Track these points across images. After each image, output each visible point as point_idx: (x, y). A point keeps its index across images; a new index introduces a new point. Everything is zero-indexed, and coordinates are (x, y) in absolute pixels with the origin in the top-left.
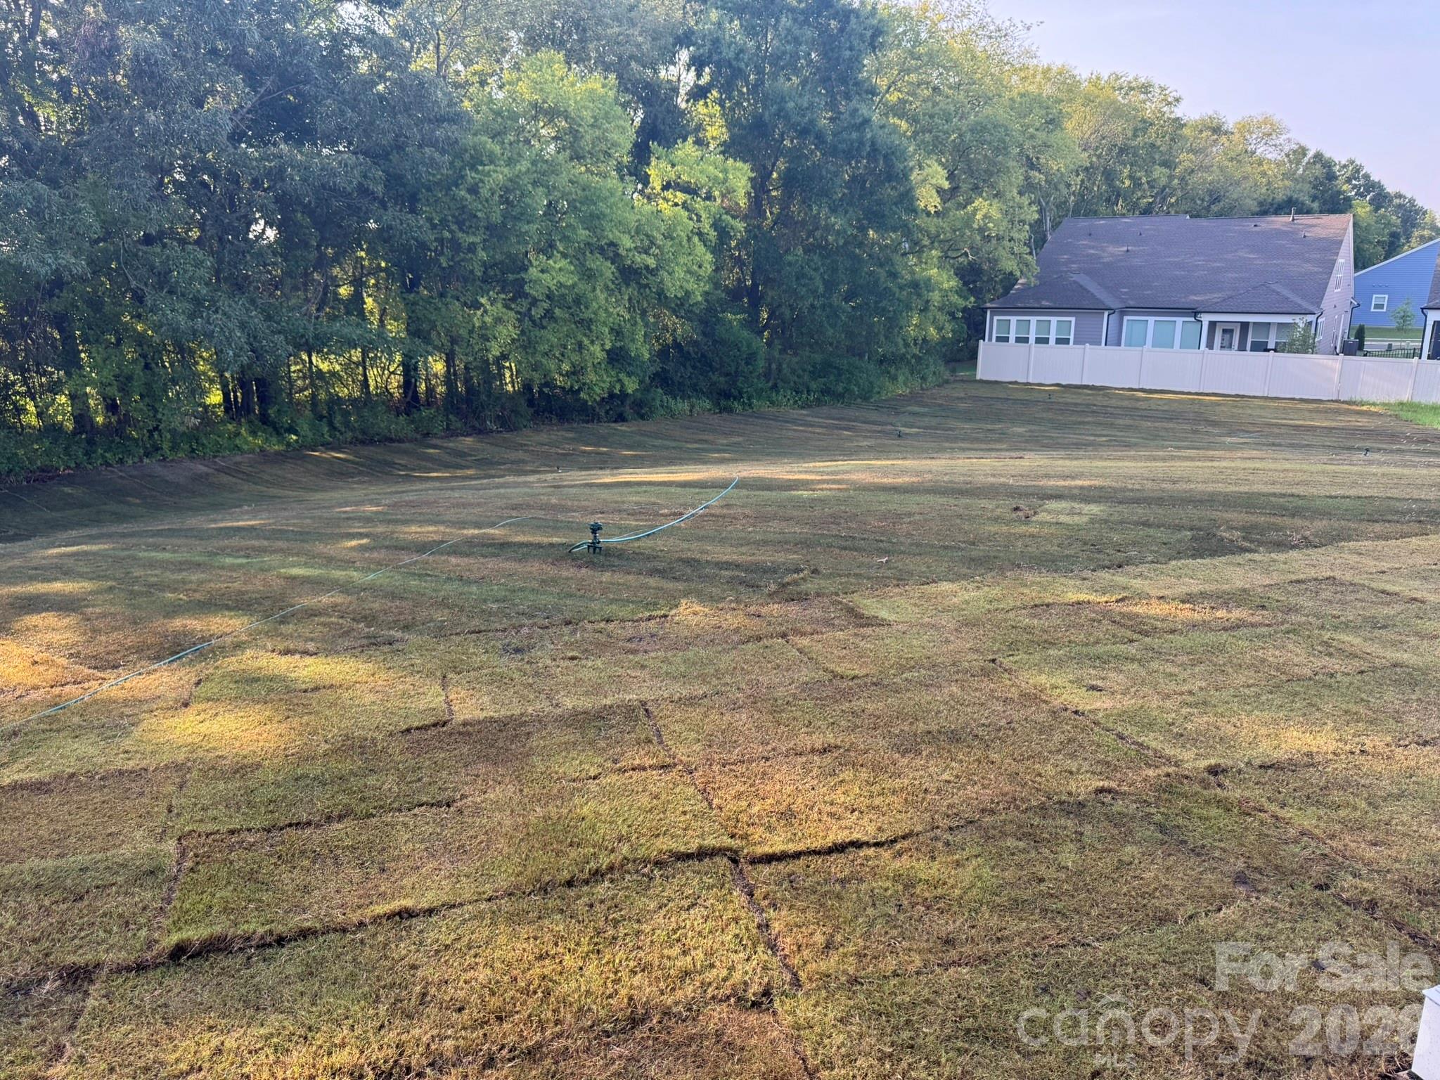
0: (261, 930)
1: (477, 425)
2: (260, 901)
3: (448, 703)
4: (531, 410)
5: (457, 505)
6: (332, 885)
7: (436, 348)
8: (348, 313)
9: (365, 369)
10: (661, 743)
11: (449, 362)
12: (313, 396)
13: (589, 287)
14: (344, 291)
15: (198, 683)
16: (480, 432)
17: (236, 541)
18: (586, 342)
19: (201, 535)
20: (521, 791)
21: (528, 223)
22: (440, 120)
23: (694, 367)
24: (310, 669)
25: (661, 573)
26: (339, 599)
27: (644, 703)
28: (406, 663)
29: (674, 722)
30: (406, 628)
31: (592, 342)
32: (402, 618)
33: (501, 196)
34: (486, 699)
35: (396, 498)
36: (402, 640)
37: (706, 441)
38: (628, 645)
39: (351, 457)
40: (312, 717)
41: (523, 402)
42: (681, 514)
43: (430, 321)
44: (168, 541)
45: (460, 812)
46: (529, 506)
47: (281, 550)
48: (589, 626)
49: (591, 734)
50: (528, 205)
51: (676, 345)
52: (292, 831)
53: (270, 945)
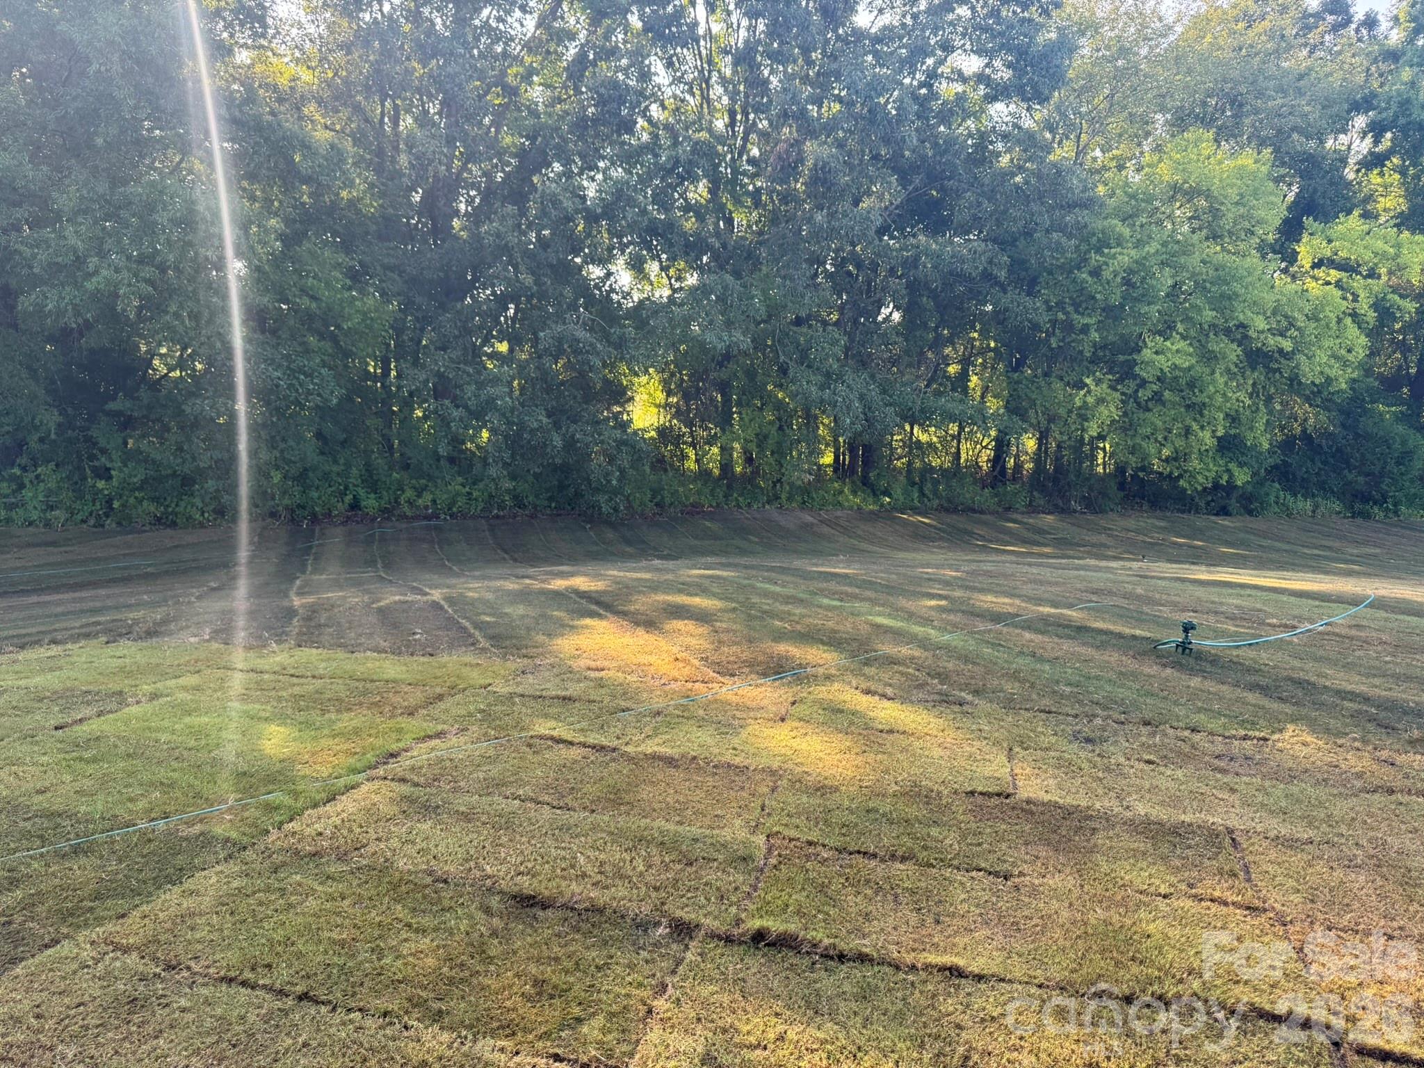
0: (826, 941)
1: (1061, 504)
2: (828, 914)
3: (1014, 776)
4: (1122, 494)
5: (1035, 581)
6: (890, 920)
7: (1031, 425)
8: (954, 390)
9: (959, 442)
10: (1249, 880)
11: (1042, 440)
12: (910, 464)
13: (1208, 370)
14: (953, 369)
15: (793, 703)
16: (1063, 511)
17: (833, 586)
18: (1195, 427)
19: (807, 576)
20: (1082, 886)
21: (1149, 304)
22: (1071, 206)
23: (1325, 463)
24: (887, 712)
25: (1264, 690)
26: (917, 653)
27: (1230, 831)
28: (974, 727)
29: (1266, 860)
30: (976, 692)
31: (1202, 428)
32: (973, 682)
33: (1123, 278)
34: (1051, 781)
35: (974, 566)
36: (971, 703)
37: (1330, 548)
38: (1216, 761)
39: (934, 523)
40: (885, 757)
41: (1113, 485)
42: (1294, 627)
43: (1029, 398)
44: (779, 577)
45: (1017, 888)
46: (1111, 593)
47: (869, 599)
48: (1171, 731)
49: (1165, 849)
50: (1153, 287)
51: (1305, 436)
52: (860, 858)
53: (832, 958)
